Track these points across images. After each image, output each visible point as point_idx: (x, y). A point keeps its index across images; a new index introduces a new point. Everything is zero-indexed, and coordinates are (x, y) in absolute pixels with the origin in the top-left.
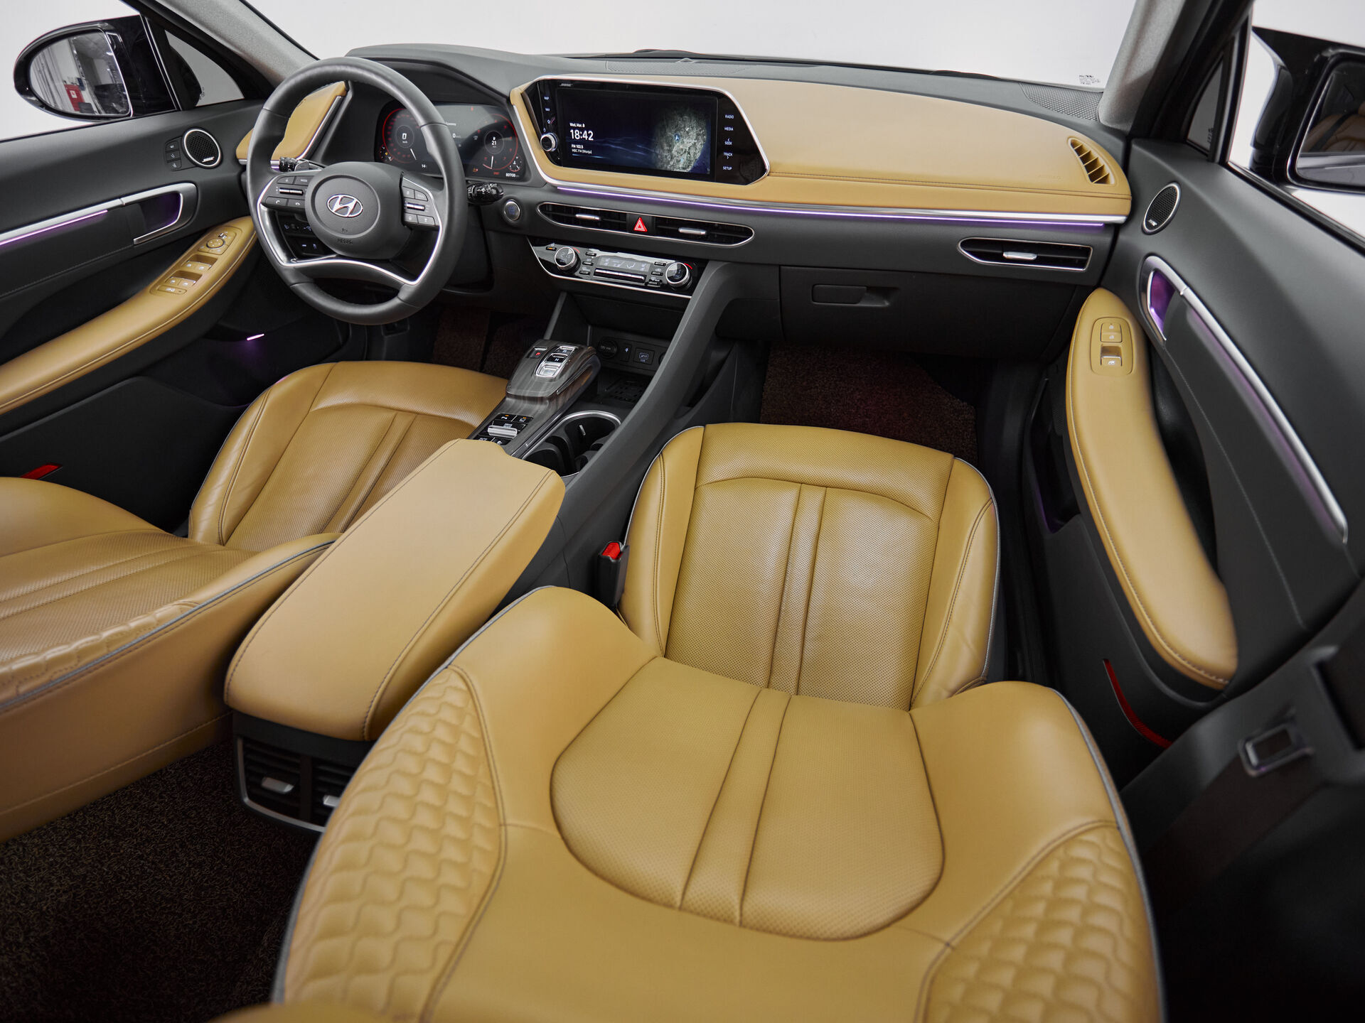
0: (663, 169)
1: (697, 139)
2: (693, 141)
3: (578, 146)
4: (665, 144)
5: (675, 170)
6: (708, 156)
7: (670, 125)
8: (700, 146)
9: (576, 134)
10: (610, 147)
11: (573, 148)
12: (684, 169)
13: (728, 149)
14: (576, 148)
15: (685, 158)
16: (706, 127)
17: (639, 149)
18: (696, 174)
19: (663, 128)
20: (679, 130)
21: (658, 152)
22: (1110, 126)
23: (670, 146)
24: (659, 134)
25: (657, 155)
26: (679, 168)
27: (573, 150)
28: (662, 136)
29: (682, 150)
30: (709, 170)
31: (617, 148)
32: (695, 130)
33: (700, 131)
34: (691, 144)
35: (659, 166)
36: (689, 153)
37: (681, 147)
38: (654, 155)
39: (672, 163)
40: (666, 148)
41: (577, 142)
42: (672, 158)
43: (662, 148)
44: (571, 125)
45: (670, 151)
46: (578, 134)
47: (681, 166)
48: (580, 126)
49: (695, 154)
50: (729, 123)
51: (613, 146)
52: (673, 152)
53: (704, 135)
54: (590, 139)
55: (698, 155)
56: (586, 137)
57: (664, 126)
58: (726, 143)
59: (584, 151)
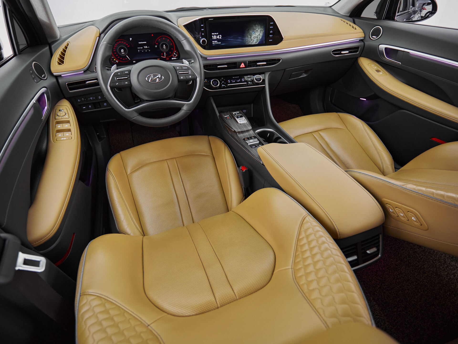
0: (248, 44)
1: (260, 32)
2: (259, 33)
3: (215, 42)
4: (249, 36)
5: (252, 44)
6: (264, 37)
7: (251, 29)
8: (261, 35)
9: (214, 37)
10: (228, 40)
11: (213, 42)
12: (255, 43)
13: (271, 34)
14: (214, 42)
15: (256, 39)
16: (264, 28)
17: (239, 39)
18: (260, 44)
19: (249, 30)
20: (254, 30)
21: (246, 39)
22: (345, 15)
23: (251, 36)
24: (247, 33)
25: (246, 40)
26: (254, 43)
27: (213, 43)
28: (248, 33)
29: (255, 37)
30: (264, 42)
31: (231, 40)
32: (260, 29)
33: (261, 29)
34: (258, 34)
35: (247, 43)
36: (257, 37)
37: (255, 36)
38: (245, 40)
39: (251, 42)
40: (249, 37)
41: (214, 40)
42: (251, 40)
43: (248, 37)
44: (213, 34)
45: (251, 38)
46: (215, 37)
47: (254, 42)
48: (216, 34)
49: (260, 37)
50: (272, 25)
51: (229, 39)
52: (252, 38)
53: (263, 31)
54: (220, 38)
55: (261, 37)
56: (219, 38)
57: (249, 29)
58: (271, 32)
59: (218, 43)
